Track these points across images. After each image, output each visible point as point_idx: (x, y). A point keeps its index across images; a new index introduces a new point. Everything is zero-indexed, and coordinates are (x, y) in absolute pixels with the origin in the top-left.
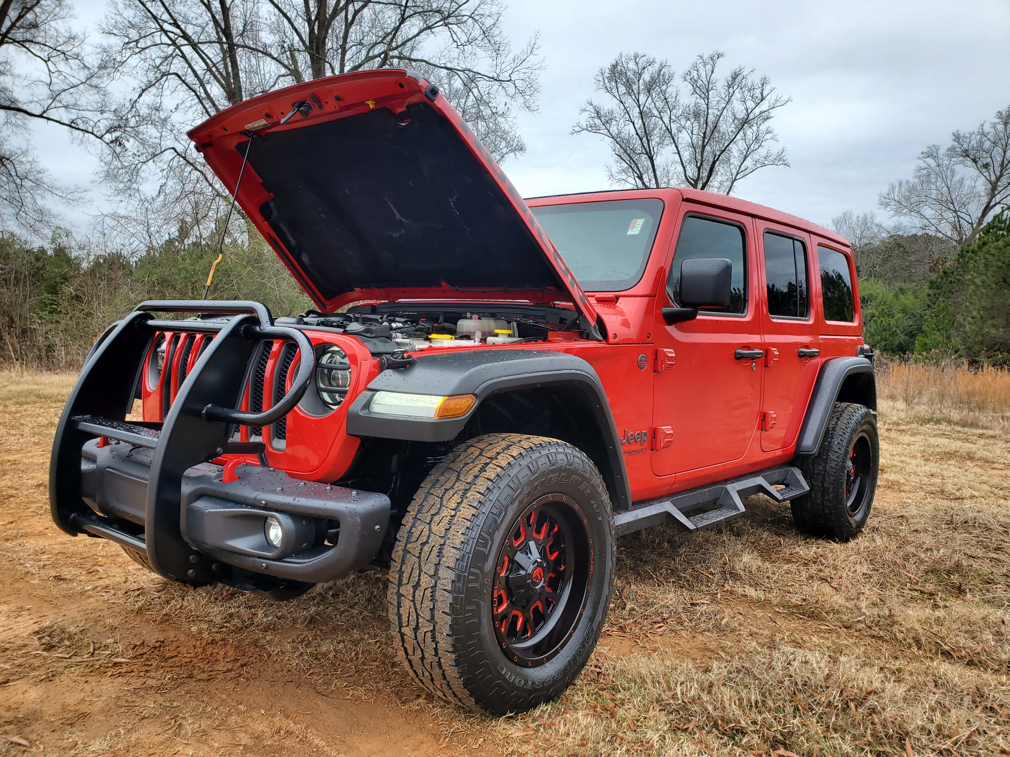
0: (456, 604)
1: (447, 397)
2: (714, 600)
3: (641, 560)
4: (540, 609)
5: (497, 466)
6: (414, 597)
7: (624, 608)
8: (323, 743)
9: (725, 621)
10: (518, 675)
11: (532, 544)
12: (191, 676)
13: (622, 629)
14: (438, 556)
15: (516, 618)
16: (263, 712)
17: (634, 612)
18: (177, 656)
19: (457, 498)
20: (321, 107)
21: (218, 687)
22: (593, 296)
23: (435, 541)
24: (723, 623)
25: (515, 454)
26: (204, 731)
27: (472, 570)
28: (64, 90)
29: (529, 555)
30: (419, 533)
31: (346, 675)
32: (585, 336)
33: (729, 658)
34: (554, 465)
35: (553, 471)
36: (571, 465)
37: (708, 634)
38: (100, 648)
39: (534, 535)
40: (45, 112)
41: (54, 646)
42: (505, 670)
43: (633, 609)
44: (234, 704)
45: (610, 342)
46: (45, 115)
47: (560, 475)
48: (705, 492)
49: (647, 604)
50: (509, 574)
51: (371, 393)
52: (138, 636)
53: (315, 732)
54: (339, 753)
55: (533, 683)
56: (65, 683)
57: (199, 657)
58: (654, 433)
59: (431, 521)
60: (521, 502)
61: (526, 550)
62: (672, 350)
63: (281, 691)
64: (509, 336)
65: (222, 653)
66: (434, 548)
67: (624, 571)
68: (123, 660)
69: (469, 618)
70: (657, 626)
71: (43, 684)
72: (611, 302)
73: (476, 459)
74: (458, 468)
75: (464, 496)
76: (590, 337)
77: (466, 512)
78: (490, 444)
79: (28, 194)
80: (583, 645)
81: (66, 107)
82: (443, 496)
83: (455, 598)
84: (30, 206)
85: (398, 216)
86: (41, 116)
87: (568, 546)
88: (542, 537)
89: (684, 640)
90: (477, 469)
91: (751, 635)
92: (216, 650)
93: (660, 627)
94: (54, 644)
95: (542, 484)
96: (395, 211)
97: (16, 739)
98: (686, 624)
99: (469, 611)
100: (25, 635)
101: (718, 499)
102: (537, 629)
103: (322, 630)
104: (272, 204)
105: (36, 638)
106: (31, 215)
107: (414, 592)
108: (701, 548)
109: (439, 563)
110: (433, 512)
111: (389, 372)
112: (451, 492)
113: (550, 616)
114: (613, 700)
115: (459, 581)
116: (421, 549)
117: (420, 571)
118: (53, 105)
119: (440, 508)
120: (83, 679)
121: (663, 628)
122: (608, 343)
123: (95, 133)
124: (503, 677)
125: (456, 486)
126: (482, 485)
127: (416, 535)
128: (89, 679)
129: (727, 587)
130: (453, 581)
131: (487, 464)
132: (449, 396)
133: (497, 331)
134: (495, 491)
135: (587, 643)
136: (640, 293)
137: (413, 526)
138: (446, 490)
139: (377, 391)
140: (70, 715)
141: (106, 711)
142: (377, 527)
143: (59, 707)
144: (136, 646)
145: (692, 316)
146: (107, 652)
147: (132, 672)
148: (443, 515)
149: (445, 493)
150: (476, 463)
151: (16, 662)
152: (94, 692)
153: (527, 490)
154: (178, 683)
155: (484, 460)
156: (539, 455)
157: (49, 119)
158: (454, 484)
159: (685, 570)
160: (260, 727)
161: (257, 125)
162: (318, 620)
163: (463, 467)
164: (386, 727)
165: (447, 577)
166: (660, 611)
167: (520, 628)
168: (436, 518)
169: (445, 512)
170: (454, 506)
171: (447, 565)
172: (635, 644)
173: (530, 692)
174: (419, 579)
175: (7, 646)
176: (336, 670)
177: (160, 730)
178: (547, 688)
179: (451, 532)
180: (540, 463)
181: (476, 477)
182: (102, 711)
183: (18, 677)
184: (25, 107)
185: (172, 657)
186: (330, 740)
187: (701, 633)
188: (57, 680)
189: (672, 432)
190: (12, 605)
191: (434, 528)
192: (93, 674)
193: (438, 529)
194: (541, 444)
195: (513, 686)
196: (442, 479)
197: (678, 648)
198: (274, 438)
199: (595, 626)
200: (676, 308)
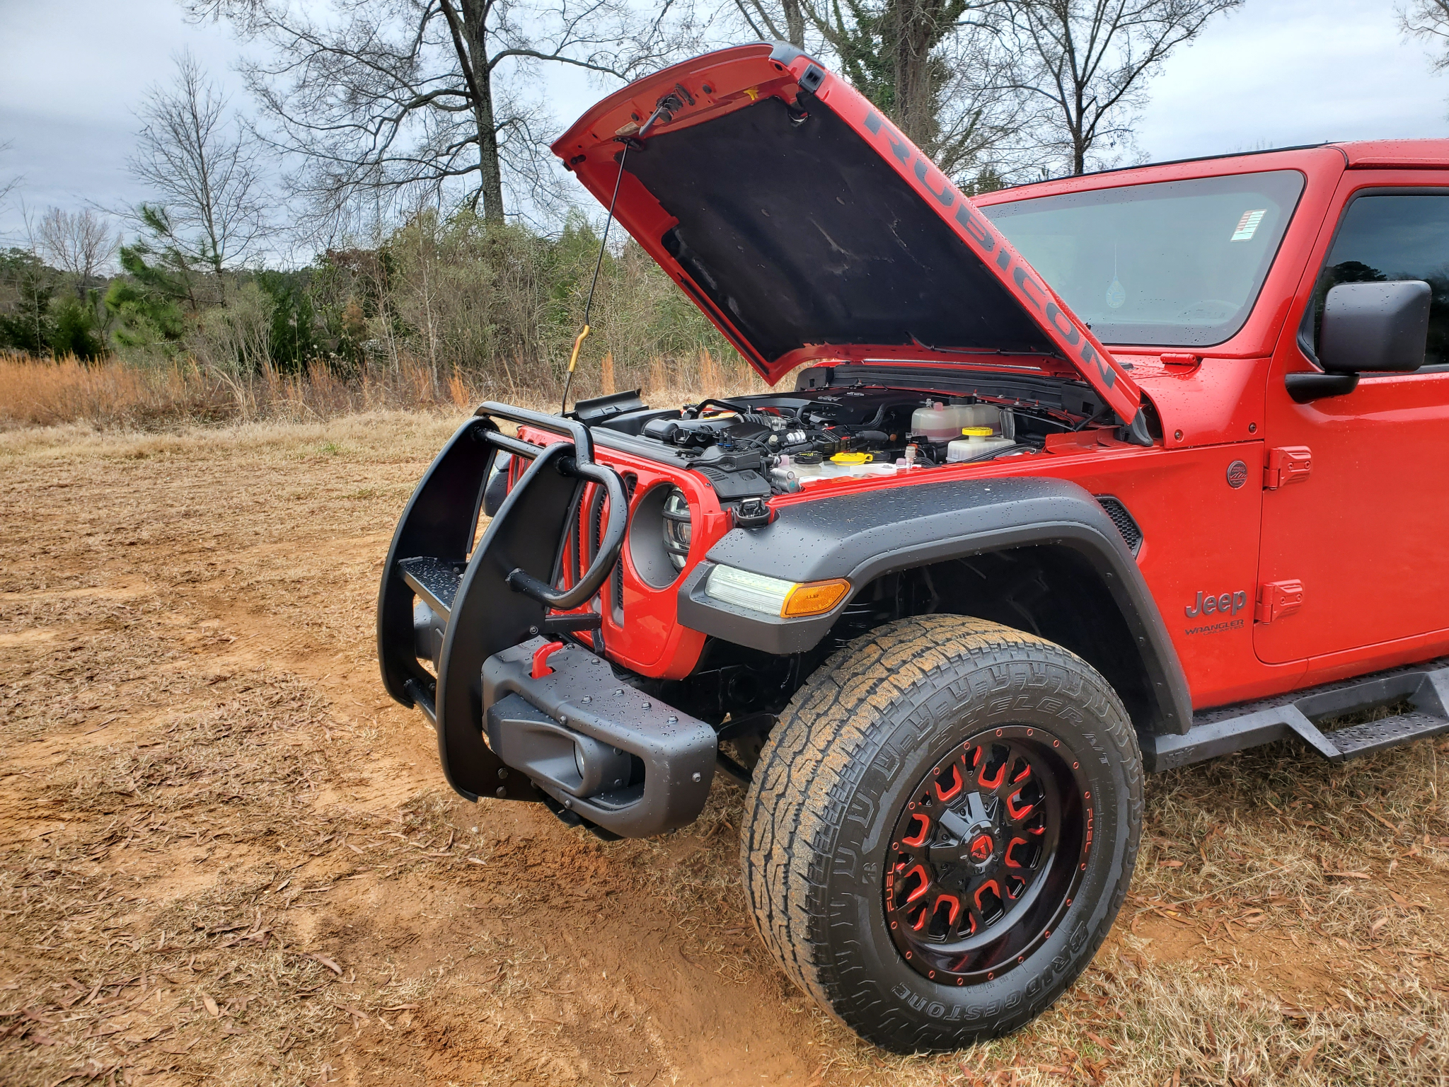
0: (816, 896)
1: (801, 585)
2: (1379, 874)
3: (1265, 777)
4: (996, 891)
5: (895, 686)
6: (765, 871)
7: (1197, 871)
8: (660, 1042)
9: (1379, 923)
10: (931, 998)
11: (975, 799)
12: (545, 900)
13: (1185, 908)
14: (794, 820)
15: (946, 907)
16: (604, 975)
17: (1212, 881)
18: (540, 864)
19: (828, 734)
20: (692, 103)
21: (569, 922)
22: (1159, 354)
23: (793, 796)
24: (1374, 927)
25: (927, 667)
26: (527, 991)
27: (840, 850)
28: (580, 17)
29: (967, 816)
30: (776, 777)
31: (730, 932)
32: (1122, 436)
33: (1361, 1003)
34: (1003, 683)
35: (1002, 693)
36: (1039, 680)
37: (1341, 942)
38: (460, 839)
39: (983, 783)
40: (558, 51)
41: (414, 829)
42: (908, 992)
43: (1212, 876)
44: (577, 954)
45: (1167, 445)
46: (559, 55)
47: (1015, 698)
48: (1380, 684)
49: (1243, 870)
50: (931, 843)
51: (711, 565)
52: (508, 826)
53: (656, 1022)
54: (673, 1064)
55: (963, 1012)
56: (410, 885)
57: (565, 871)
58: (1259, 595)
59: (792, 762)
60: (932, 747)
61: (962, 808)
62: (1306, 448)
63: (639, 944)
64: (987, 438)
65: (592, 868)
66: (790, 807)
67: (1228, 795)
68: (478, 861)
69: (837, 920)
70: (1248, 912)
71: (386, 884)
72: (1184, 367)
73: (869, 668)
74: (843, 679)
75: (836, 733)
76: (1130, 438)
77: (837, 759)
78: (901, 642)
79: (544, 163)
80: (1065, 955)
81: (582, 40)
82: (813, 724)
83: (812, 889)
84: (547, 178)
85: (834, 246)
86: (554, 58)
87: (1049, 796)
88: (997, 785)
89: (1291, 947)
90: (866, 687)
91: (1427, 958)
92: (586, 863)
93: (1256, 915)
94: (416, 826)
95: (976, 715)
96: (828, 238)
97: (329, 963)
98: (1305, 915)
99: (835, 910)
100: (393, 806)
101: (1410, 694)
102: (988, 922)
103: (728, 847)
104: (677, 233)
105: (401, 812)
106: (548, 189)
107: (766, 865)
108: (1391, 764)
109: (794, 832)
110: (797, 748)
111: (737, 532)
112: (823, 721)
113: (1014, 904)
114: (1108, 1051)
115: (819, 863)
116: (776, 804)
117: (773, 837)
118: (567, 41)
119: (806, 744)
120: (430, 882)
121: (1258, 918)
122: (1162, 446)
123: (616, 70)
124: (904, 1005)
125: (832, 711)
126: (865, 717)
127: (772, 779)
128: (437, 883)
129: (1416, 849)
130: (810, 864)
131: (882, 680)
132: (805, 582)
133: (965, 432)
134: (885, 728)
135: (1074, 952)
136: (1241, 352)
137: (770, 765)
138: (819, 715)
139: (717, 563)
140: (398, 935)
141: (437, 937)
142: (696, 775)
143: (392, 920)
144: (499, 841)
145: (1346, 387)
146: (467, 847)
147: (483, 881)
148: (807, 756)
149: (815, 720)
150: (867, 676)
151: (370, 846)
152: (434, 905)
153: (944, 726)
154: (528, 905)
155: (880, 672)
156: (973, 668)
157: (563, 60)
158: (829, 709)
159: (1339, 806)
160: (594, 998)
161: (627, 130)
162: (728, 828)
163: (849, 680)
164: (750, 1033)
165: (803, 856)
166: (1262, 884)
167: (955, 921)
168: (799, 760)
169: (812, 753)
170: (822, 745)
171: (804, 838)
172: (1198, 940)
173: (956, 1026)
174: (771, 849)
175: (369, 821)
176: (719, 921)
177: (482, 978)
178: (991, 1020)
179: (813, 787)
180: (972, 682)
181: (861, 701)
182: (432, 936)
183: (365, 869)
184: (536, 48)
185: (534, 865)
186: (669, 1040)
187: (1328, 938)
188: (404, 879)
189: (1300, 589)
190: (397, 759)
191: (794, 774)
192: (442, 877)
193: (799, 778)
194: (980, 649)
195: (923, 1017)
196: (817, 694)
197: (1273, 963)
198: (615, 607)
199: (1091, 926)
200: (1318, 374)
